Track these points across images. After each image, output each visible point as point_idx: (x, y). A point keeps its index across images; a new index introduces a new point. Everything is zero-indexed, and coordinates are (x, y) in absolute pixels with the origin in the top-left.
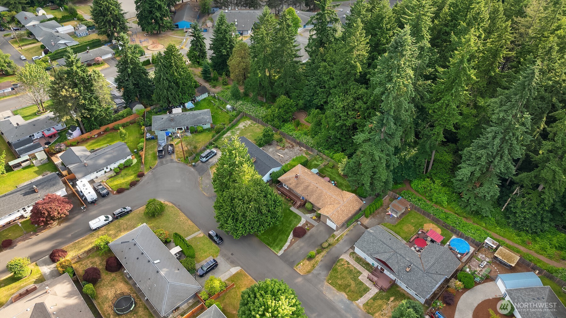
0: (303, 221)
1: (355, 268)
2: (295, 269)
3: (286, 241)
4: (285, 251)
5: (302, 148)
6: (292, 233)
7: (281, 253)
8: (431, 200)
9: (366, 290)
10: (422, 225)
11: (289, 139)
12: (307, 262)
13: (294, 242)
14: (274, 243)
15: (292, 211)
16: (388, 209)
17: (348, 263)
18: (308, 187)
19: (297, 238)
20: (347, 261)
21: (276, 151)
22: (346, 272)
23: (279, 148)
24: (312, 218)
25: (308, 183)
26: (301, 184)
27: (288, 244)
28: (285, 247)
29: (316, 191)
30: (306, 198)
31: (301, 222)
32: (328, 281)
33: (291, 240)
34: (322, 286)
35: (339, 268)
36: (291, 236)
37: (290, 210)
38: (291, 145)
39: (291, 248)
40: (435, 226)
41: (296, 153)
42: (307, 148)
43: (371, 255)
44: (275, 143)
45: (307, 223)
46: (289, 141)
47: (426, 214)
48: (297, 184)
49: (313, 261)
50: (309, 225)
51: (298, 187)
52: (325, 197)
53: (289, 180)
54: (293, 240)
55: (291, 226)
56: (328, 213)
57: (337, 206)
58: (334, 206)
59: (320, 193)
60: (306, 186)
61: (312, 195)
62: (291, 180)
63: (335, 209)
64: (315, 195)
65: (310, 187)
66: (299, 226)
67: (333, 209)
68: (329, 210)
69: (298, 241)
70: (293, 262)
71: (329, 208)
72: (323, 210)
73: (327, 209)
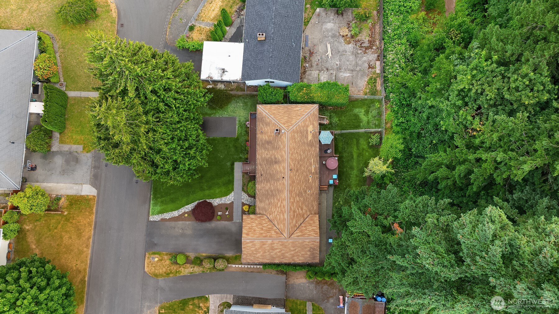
0: (228, 200)
2: (147, 255)
3: (177, 209)
4: (163, 220)
5: (378, 63)
6: (196, 203)
7: (156, 218)
12: (167, 262)
13: (185, 219)
14: (162, 197)
15: (232, 169)
18: (276, 163)
19: (193, 218)
20: (208, 308)
21: (333, 36)
23: (345, 31)
24: (243, 204)
25: (282, 156)
26: (273, 148)
27: (176, 214)
28: (167, 216)
29: (278, 180)
30: (258, 176)
31: (223, 199)
32: (161, 308)
33: (185, 213)
34: (149, 308)
35: (191, 307)
36: (189, 207)
37: (233, 164)
38: (371, 42)
39: (173, 224)
42: (384, 72)
44: (350, 15)
45: (229, 207)
46: (375, 30)
48: (269, 142)
49: (174, 268)
50: (227, 213)
51: (265, 149)
52: (278, 203)
53: (266, 125)
54: (186, 215)
55: (207, 192)
56: (247, 234)
57: (273, 235)
58: (269, 230)
59: (278, 190)
60: (276, 158)
61: (268, 181)
62: (269, 126)
63: (266, 237)
64: (270, 185)
65: (276, 167)
66: (216, 202)
67: (262, 234)
68: (257, 229)
69: (190, 222)
70: (156, 244)
71: (261, 225)
72: (252, 219)
73: (257, 226)
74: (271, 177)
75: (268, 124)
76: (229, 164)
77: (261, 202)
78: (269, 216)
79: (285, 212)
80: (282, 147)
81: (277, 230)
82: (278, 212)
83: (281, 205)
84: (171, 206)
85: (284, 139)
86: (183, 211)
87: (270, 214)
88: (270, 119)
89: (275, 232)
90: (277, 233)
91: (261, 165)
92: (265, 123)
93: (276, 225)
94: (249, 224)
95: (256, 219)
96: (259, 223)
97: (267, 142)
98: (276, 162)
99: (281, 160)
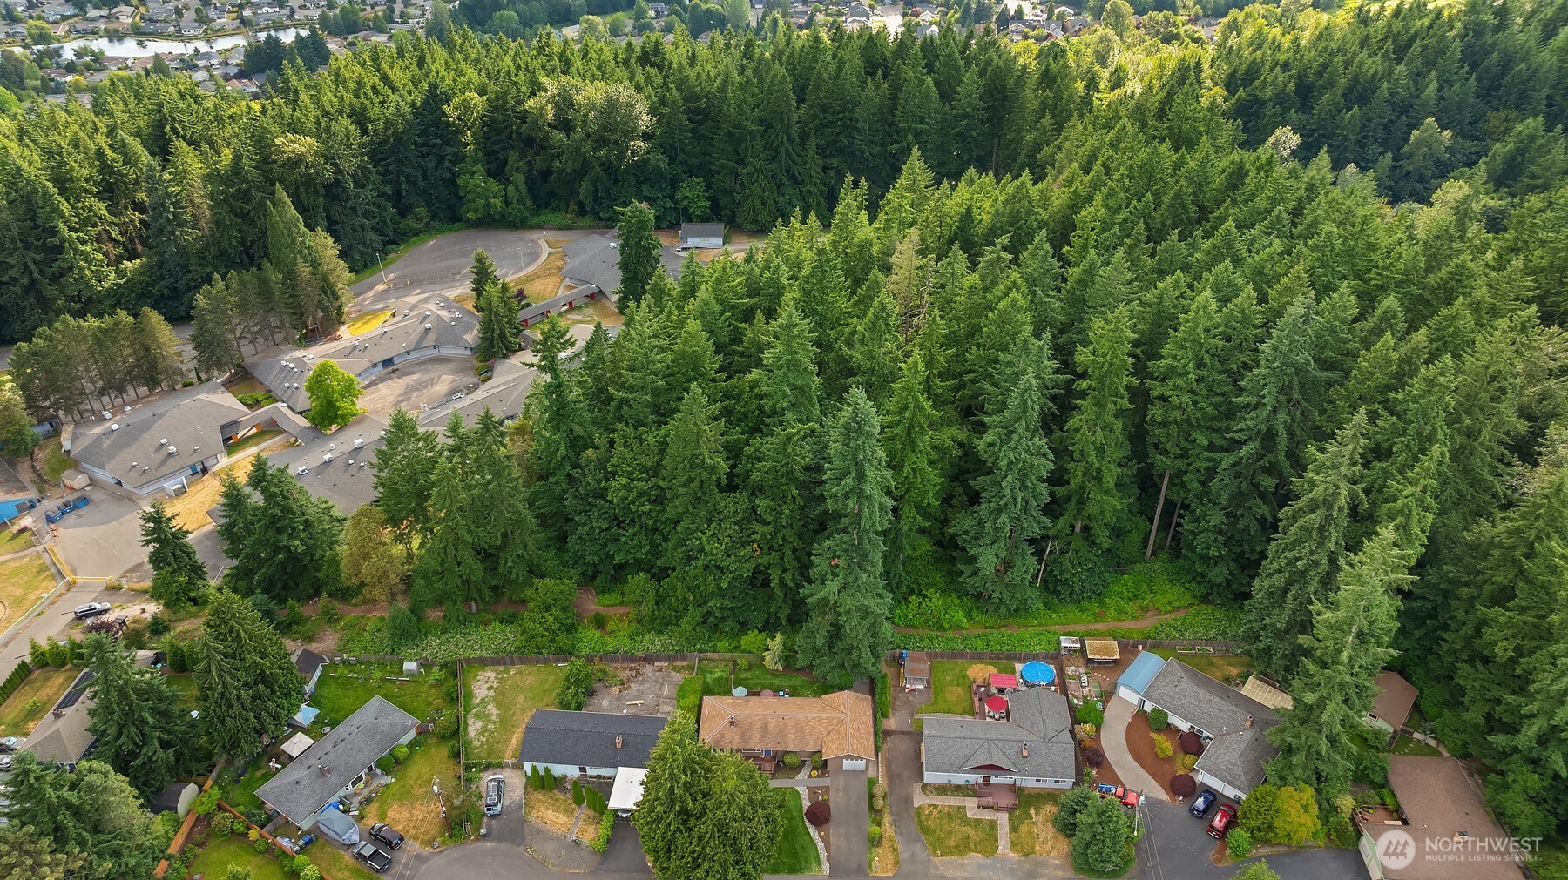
0: (804, 793)
1: (951, 807)
2: (874, 874)
3: (815, 844)
4: (828, 860)
5: (657, 664)
6: (808, 824)
7: (826, 867)
8: (941, 628)
9: (993, 825)
10: (965, 676)
11: (616, 660)
12: (880, 850)
13: (828, 834)
14: (799, 862)
16: (902, 683)
17: (935, 807)
19: (826, 826)
20: (930, 806)
21: (619, 699)
22: (944, 821)
23: (616, 690)
24: (810, 776)
26: (749, 730)
27: (821, 845)
28: (823, 855)
29: (785, 725)
30: (779, 748)
31: (803, 796)
32: (935, 855)
33: (820, 836)
34: (936, 868)
35: (930, 822)
36: (813, 831)
38: (631, 669)
39: (833, 848)
40: (981, 666)
41: (656, 681)
42: (669, 658)
43: (961, 769)
44: (597, 685)
45: (813, 791)
46: (619, 665)
47: (957, 655)
48: (743, 735)
49: (886, 843)
50: (822, 791)
51: (750, 738)
52: (810, 726)
54: (822, 834)
55: (795, 814)
56: (844, 750)
57: (843, 728)
58: (839, 732)
59: (796, 725)
60: (762, 727)
61: (786, 736)
62: (725, 734)
63: (846, 734)
64: (790, 734)
65: (770, 727)
66: (806, 804)
67: (843, 738)
68: (837, 743)
69: (831, 829)
70: (859, 865)
72: (827, 750)
74: (782, 732)
75: (722, 736)
77: (808, 745)
78: (824, 736)
79: (819, 717)
80: (749, 720)
81: (839, 726)
82: (819, 725)
83: (813, 722)
84: (812, 853)
85: (741, 717)
86: (818, 837)
87: (822, 734)
88: (716, 731)
92: (721, 738)
93: (833, 727)
94: (832, 751)
95: (828, 746)
98: (766, 726)
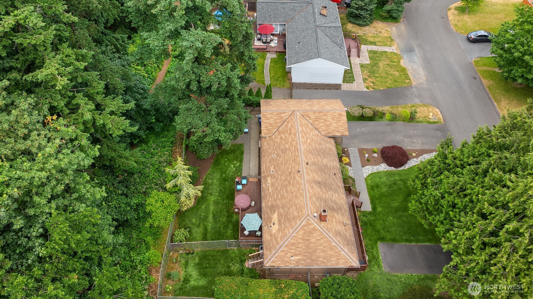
0: (369, 170)
1: (363, 71)
2: (442, 120)
6: (407, 166)
12: (417, 115)
13: (414, 151)
15: (372, 202)
17: (365, 79)
18: (319, 183)
19: (406, 151)
20: (365, 82)
22: (378, 75)
25: (312, 187)
26: (325, 201)
27: (427, 157)
29: (314, 164)
31: (375, 171)
32: (410, 83)
33: (417, 157)
34: (422, 84)
36: (412, 163)
39: (426, 147)
45: (366, 162)
50: (367, 155)
51: (336, 203)
52: (311, 142)
53: (340, 233)
54: (414, 155)
55: (397, 177)
56: (340, 115)
57: (312, 114)
58: (317, 119)
59: (312, 154)
60: (320, 187)
61: (326, 166)
62: (336, 231)
63: (320, 112)
64: (322, 162)
66: (383, 167)
67: (325, 115)
68: (331, 121)
69: (407, 148)
70: (437, 130)
71: (326, 125)
72: (338, 131)
73: (332, 124)
74: (322, 169)
75: (338, 233)
76: (379, 209)
77: (330, 149)
78: (319, 133)
79: (301, 132)
80: (314, 199)
81: (308, 119)
82: (309, 135)
83: (307, 138)
85: (312, 207)
86: (419, 158)
87: (318, 134)
88: (336, 239)
89: (310, 117)
90: (308, 116)
91: (338, 186)
92: (342, 236)
93: (309, 124)
94: (341, 126)
95: (333, 131)
96: (329, 126)
97: (335, 211)
99: (313, 184)
